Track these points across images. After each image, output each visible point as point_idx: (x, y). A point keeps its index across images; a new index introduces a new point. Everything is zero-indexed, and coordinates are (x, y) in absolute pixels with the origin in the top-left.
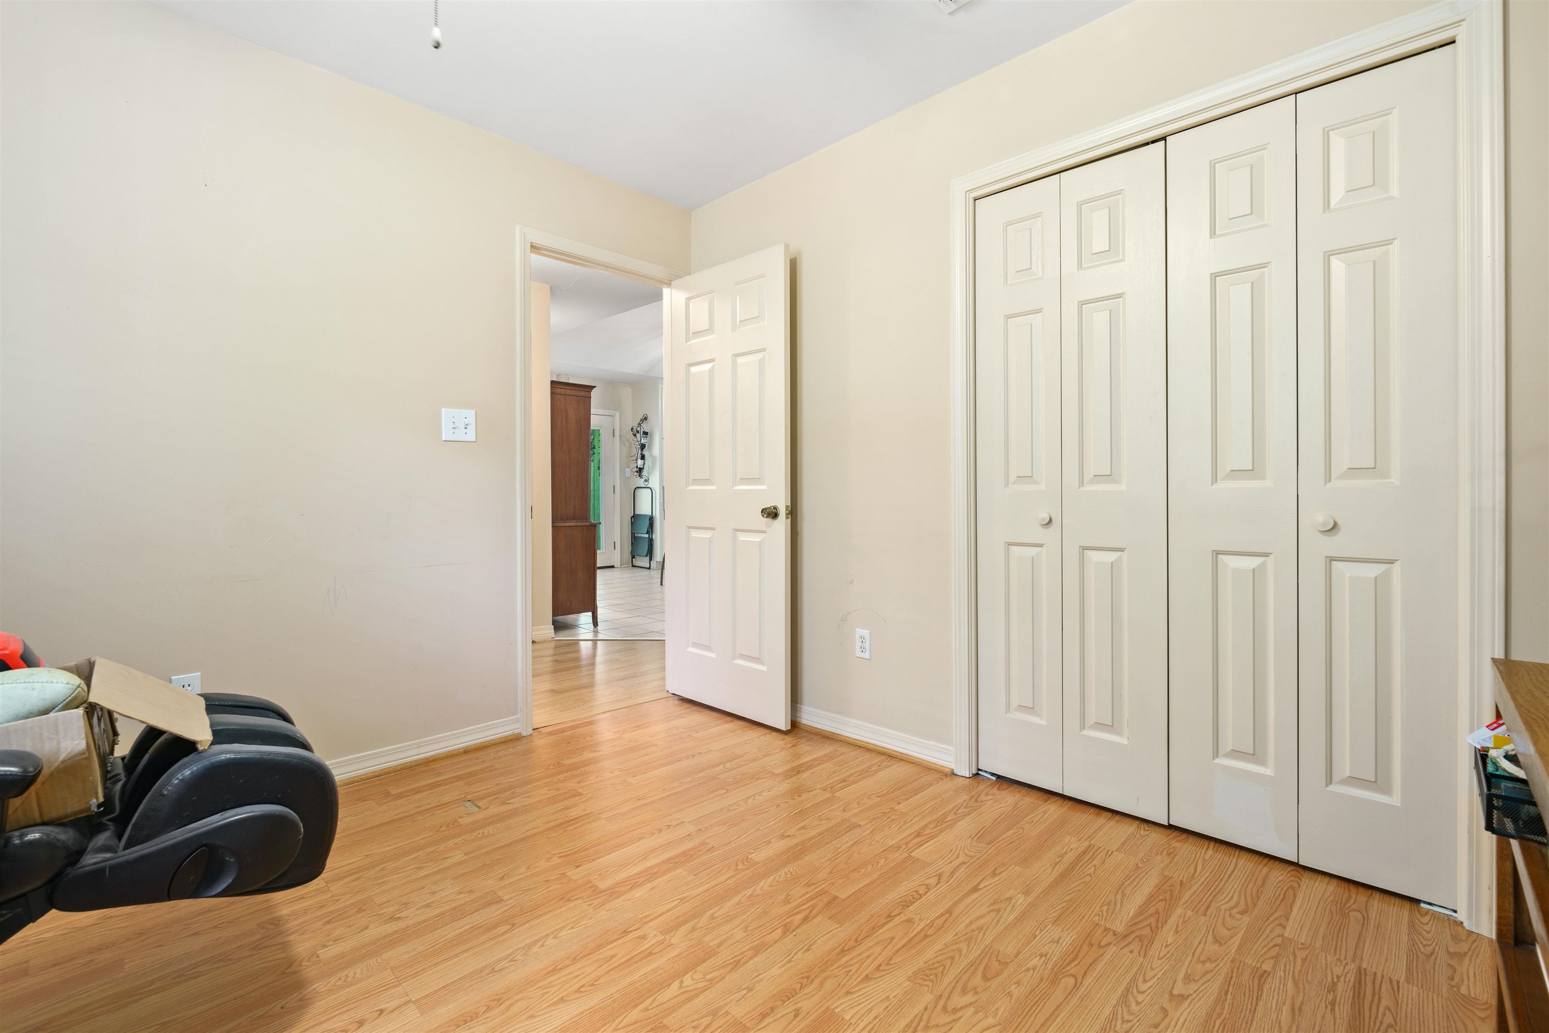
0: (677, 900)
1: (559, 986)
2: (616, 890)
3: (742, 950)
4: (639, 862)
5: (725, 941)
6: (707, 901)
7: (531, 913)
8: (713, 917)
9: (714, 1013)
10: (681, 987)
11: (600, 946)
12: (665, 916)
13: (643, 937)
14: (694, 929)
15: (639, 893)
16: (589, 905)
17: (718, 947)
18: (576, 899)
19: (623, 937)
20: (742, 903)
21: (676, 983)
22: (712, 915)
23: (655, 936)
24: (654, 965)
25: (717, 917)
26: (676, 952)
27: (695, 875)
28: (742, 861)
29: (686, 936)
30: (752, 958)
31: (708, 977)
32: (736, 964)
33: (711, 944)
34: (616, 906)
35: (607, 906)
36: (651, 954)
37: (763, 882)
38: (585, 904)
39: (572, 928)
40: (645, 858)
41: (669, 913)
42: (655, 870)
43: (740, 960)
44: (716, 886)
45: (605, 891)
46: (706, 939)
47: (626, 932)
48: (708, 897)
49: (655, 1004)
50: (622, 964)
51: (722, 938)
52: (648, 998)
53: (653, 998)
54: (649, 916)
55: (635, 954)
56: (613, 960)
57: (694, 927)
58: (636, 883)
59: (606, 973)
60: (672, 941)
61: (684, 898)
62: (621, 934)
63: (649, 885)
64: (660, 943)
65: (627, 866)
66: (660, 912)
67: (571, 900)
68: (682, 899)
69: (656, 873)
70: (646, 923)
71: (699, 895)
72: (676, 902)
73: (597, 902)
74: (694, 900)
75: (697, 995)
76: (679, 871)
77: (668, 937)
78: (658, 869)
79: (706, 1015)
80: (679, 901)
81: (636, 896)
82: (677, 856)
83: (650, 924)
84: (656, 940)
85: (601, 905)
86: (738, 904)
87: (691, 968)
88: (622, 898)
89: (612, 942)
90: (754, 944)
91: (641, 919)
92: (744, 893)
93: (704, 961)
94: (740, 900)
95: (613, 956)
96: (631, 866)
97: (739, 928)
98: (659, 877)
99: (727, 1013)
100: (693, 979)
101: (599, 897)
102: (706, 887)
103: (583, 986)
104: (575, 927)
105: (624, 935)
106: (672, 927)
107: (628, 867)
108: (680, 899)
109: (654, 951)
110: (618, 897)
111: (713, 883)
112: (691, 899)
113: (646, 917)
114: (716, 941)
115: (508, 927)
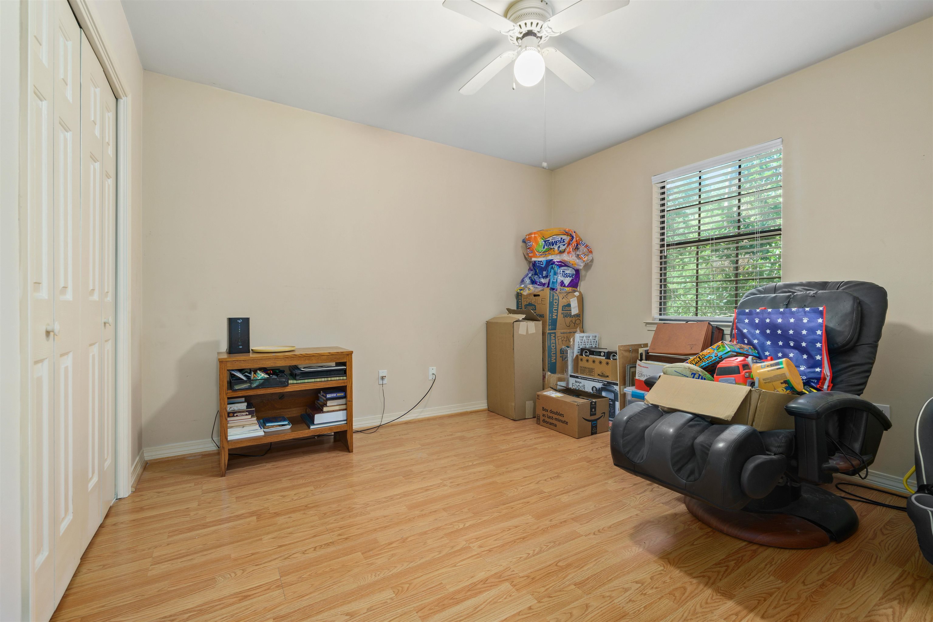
0: (458, 566)
1: (519, 532)
2: (497, 580)
3: (432, 534)
4: (481, 605)
5: (438, 540)
6: (440, 562)
7: (549, 572)
8: (440, 552)
9: (453, 514)
10: (465, 524)
11: (503, 546)
12: (468, 557)
13: (480, 547)
14: (452, 547)
15: (481, 575)
16: (513, 571)
17: (443, 537)
18: (523, 577)
19: (491, 549)
20: (419, 558)
21: (466, 526)
22: (440, 553)
23: (474, 547)
24: (476, 533)
25: (437, 552)
26: (464, 537)
27: (441, 583)
28: (402, 592)
29: (458, 544)
30: (429, 530)
31: (451, 526)
32: (437, 529)
33: (446, 539)
34: (496, 568)
35: (501, 568)
36: (477, 539)
37: (398, 571)
38: (517, 572)
39: (521, 558)
40: (476, 608)
41: (465, 558)
42: (469, 593)
43: (435, 530)
44: (430, 573)
45: (504, 580)
46: (447, 541)
47: (490, 551)
48: (438, 565)
49: (477, 520)
50: (491, 536)
51: (439, 541)
52: (479, 523)
53: (477, 522)
54: (476, 558)
55: (484, 540)
56: (495, 539)
57: (452, 548)
58: (484, 584)
59: (498, 534)
60: (465, 543)
61: (453, 567)
62: (492, 550)
63: (475, 580)
64: (472, 543)
65: (491, 602)
66: (469, 559)
67: (527, 576)
68: (455, 566)
69: (469, 590)
70: (478, 554)
71: (444, 567)
72: (459, 564)
73: (509, 573)
74: (447, 565)
75: (459, 520)
76: (451, 590)
77: (467, 545)
78: (467, 594)
79: (456, 514)
80: (457, 565)
81: (483, 573)
82: (450, 606)
83: (476, 553)
84: (473, 545)
85: (506, 570)
86: (422, 558)
87: (458, 531)
88: (493, 573)
89: (497, 547)
90: (425, 536)
91: (481, 557)
92: (415, 565)
93: (452, 532)
94: (420, 560)
95: (495, 540)
96: (488, 601)
97: (428, 544)
98: (467, 586)
99: (449, 514)
100: (459, 526)
101: (508, 576)
102: (437, 573)
103: (508, 531)
104: (519, 558)
105: (491, 550)
106: (464, 550)
107: (490, 600)
108: (456, 566)
109: (475, 539)
110: (496, 574)
111: (431, 575)
112: (449, 565)
113: (478, 558)
114: (443, 539)
115: (559, 564)
